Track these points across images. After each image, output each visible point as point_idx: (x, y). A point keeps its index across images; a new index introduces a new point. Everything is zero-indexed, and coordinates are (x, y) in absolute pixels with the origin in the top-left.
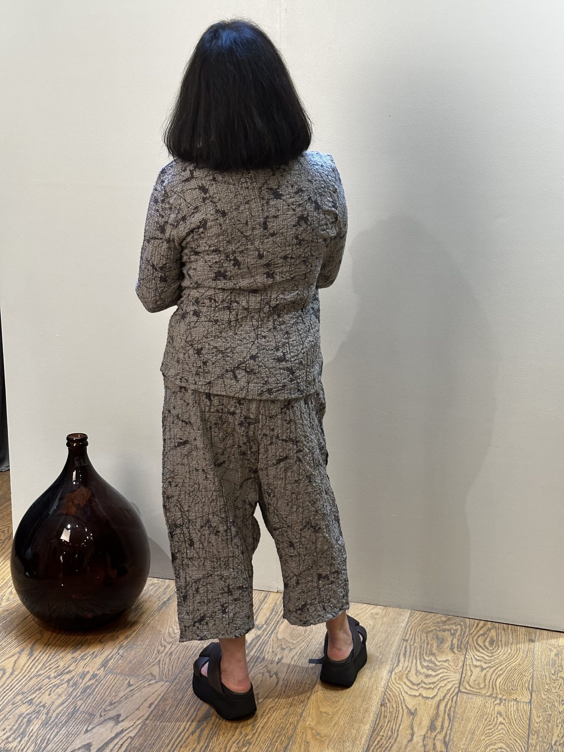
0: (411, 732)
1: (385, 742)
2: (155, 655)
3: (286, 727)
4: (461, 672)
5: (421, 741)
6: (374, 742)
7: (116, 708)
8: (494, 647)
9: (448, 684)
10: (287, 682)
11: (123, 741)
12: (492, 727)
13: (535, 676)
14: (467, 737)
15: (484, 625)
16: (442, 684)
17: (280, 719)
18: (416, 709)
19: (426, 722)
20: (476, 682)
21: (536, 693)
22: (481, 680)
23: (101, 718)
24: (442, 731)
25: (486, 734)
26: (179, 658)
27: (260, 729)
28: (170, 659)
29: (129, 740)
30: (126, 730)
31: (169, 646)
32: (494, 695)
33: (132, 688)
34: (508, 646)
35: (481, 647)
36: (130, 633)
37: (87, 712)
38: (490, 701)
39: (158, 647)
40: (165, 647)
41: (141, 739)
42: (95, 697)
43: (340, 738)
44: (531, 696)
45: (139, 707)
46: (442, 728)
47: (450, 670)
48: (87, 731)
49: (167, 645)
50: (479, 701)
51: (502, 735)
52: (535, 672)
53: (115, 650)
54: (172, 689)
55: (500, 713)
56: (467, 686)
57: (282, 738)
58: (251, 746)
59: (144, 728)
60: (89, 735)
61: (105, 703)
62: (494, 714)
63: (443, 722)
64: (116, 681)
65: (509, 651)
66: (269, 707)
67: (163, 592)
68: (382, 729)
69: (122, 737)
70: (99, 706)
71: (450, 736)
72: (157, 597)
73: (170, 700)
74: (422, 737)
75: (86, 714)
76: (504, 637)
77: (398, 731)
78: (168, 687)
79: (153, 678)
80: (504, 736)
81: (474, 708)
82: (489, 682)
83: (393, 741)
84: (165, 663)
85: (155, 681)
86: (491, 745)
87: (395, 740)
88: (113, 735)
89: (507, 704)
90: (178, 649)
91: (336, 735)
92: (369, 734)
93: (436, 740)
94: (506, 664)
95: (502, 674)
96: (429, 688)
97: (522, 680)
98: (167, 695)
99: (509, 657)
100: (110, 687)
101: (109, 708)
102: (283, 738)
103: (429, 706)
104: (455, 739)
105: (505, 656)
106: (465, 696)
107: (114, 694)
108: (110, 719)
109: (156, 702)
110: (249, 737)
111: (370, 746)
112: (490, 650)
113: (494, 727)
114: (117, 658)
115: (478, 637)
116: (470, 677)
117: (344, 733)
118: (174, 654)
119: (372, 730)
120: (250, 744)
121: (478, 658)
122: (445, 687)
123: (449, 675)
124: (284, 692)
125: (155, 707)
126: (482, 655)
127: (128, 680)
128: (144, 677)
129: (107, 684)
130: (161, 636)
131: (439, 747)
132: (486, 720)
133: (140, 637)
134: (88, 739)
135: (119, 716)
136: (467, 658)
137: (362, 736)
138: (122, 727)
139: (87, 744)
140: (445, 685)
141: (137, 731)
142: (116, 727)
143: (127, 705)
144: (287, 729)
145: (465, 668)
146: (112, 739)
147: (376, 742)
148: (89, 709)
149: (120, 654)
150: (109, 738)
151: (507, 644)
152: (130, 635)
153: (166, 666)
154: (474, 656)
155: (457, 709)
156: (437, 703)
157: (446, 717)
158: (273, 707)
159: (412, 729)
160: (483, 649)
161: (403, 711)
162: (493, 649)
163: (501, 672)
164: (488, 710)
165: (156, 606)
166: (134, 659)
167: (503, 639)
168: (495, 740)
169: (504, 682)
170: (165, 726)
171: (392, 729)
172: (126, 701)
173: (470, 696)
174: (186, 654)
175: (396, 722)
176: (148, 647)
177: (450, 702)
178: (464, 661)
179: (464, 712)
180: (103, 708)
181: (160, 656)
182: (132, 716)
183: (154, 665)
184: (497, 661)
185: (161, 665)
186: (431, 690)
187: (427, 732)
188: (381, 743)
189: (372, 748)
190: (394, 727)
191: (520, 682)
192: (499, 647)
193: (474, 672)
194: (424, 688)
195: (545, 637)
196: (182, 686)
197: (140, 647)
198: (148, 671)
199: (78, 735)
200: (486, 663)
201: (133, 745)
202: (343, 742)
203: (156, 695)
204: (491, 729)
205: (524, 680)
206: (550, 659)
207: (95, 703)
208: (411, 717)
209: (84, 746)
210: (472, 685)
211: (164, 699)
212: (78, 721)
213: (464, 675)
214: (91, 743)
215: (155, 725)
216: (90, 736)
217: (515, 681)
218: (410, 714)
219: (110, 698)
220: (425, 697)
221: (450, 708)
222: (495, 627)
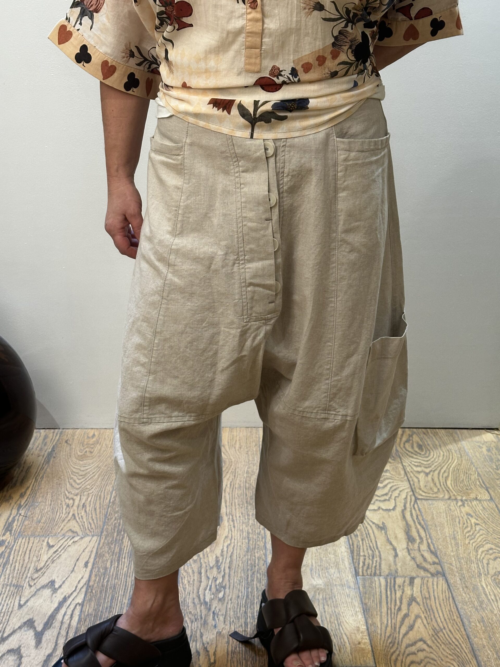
0: (392, 547)
1: (371, 562)
2: (66, 509)
3: (255, 563)
4: (407, 480)
5: (407, 554)
6: (359, 564)
7: (45, 574)
8: (424, 451)
9: (401, 493)
10: (232, 516)
11: (72, 609)
12: (469, 529)
13: (481, 473)
14: (451, 544)
15: (403, 432)
16: (396, 494)
17: (245, 556)
18: (383, 523)
19: (401, 535)
20: (428, 488)
21: (491, 489)
22: (432, 485)
23: (32, 588)
24: (423, 541)
25: (468, 537)
26: (95, 509)
27: (227, 571)
28: (86, 511)
29: (78, 608)
30: (69, 597)
31: (77, 499)
32: (453, 497)
33: (54, 549)
34: (437, 449)
35: (412, 453)
36: (23, 490)
37: (11, 583)
38: (453, 504)
39: (65, 501)
40: (74, 500)
41: (93, 604)
42: (13, 566)
43: (321, 565)
44: (489, 492)
45: (74, 568)
46: (421, 538)
47: (395, 480)
48: (20, 606)
49: (75, 497)
50: (441, 506)
51: (484, 536)
52: (479, 470)
53: (14, 512)
54: (104, 543)
55: (468, 514)
56: (421, 492)
57: (257, 577)
58: (227, 590)
59: (90, 590)
60: (25, 609)
61: (29, 570)
62: (464, 516)
63: (418, 532)
64: (31, 544)
65: (442, 453)
66: (226, 544)
67: (43, 443)
68: (360, 548)
69: (68, 605)
70: (23, 575)
71: (433, 545)
72: (38, 449)
73: (107, 555)
74: (406, 550)
75: (10, 586)
76: (428, 440)
77: (377, 548)
78: (98, 542)
79: (76, 535)
80: (485, 536)
81: (440, 513)
82: (441, 485)
83: (378, 559)
84: (82, 516)
85: (79, 537)
86: (479, 547)
87: (380, 558)
88: (56, 605)
89: (471, 505)
90: (89, 499)
91: (314, 563)
92: (350, 556)
93: (422, 551)
94: (446, 466)
95: (448, 476)
96: (385, 500)
97: (471, 479)
98: (101, 551)
99: (445, 458)
100: (28, 552)
101: (36, 575)
102: (258, 575)
103: (395, 518)
104: (440, 547)
105: (441, 458)
106: (425, 502)
107: (35, 559)
108: (43, 587)
109: (92, 560)
110: (219, 580)
111: (357, 568)
112: (423, 455)
113: (472, 528)
114: (20, 519)
115: (404, 444)
116: (419, 483)
117: (321, 560)
118: (88, 506)
119: (349, 552)
120: (224, 588)
121: (416, 464)
122: (400, 497)
123: (398, 485)
124: (234, 527)
125: (94, 564)
126: (419, 461)
127: (46, 541)
128: (64, 535)
129: (21, 549)
130: (63, 489)
131: (430, 558)
132: (459, 523)
133: (38, 494)
134: (26, 614)
135: (53, 582)
136: (405, 466)
137: (343, 560)
138: (62, 594)
139: (28, 621)
140: (399, 494)
141: (83, 596)
142: (54, 595)
143: (57, 569)
144: (258, 565)
145: (409, 476)
146: (57, 610)
147: (361, 564)
148: (12, 581)
149: (23, 514)
150: (52, 610)
151: (435, 447)
152: (25, 493)
153: (85, 520)
154: (411, 463)
155: (424, 517)
156: (401, 514)
157: (419, 527)
158: (229, 544)
159: (391, 544)
160: (416, 455)
161: (371, 527)
162: (425, 454)
163: (446, 474)
164: (456, 513)
165: (41, 460)
166: (41, 518)
167: (429, 443)
168: (481, 541)
169: (455, 484)
170: (114, 585)
171: (370, 547)
172: (54, 564)
173: (430, 502)
174: (102, 503)
175: (371, 539)
176: (53, 503)
177: (414, 512)
178: (404, 468)
179: (433, 518)
180: (29, 575)
181: (72, 510)
182: (69, 579)
183: (69, 520)
184: (436, 464)
185: (77, 519)
186: (387, 503)
187: (408, 545)
188: (366, 563)
189: (360, 570)
190: (371, 545)
191: (470, 482)
192: (429, 451)
193: (420, 477)
194: (380, 501)
195: (467, 435)
196: (113, 537)
197: (43, 504)
198: (66, 527)
199: (12, 611)
200: (426, 468)
201: (86, 612)
202: (327, 569)
203: (88, 552)
204: (469, 531)
205: (473, 478)
206: (484, 455)
207: (16, 572)
208: (383, 532)
209: (25, 623)
210: (426, 491)
211: (99, 555)
212: (5, 596)
213: (412, 483)
214: (33, 619)
215: (103, 586)
216: (28, 611)
217: (465, 480)
218: (379, 529)
219: (33, 564)
220: (386, 510)
221: (417, 516)
222: (415, 433)
